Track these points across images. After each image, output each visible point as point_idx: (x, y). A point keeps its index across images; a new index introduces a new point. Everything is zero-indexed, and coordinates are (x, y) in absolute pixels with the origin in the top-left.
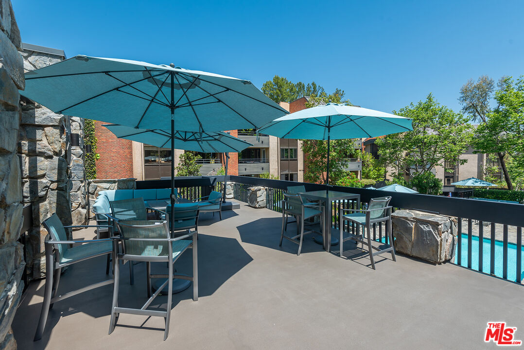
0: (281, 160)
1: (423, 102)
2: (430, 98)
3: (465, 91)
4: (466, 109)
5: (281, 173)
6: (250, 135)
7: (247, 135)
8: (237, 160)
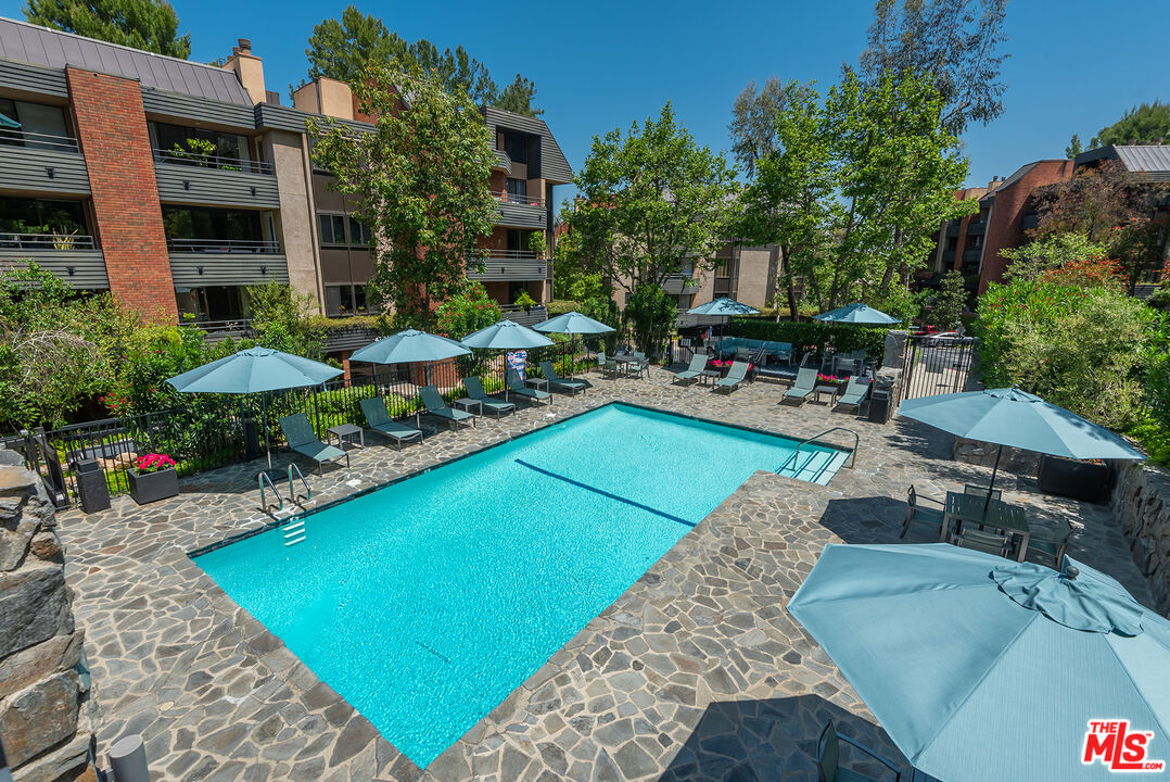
0: (323, 248)
1: (655, 122)
2: (667, 115)
3: (741, 108)
4: (737, 149)
5: (327, 284)
6: (204, 166)
7: (194, 164)
8: (164, 240)
